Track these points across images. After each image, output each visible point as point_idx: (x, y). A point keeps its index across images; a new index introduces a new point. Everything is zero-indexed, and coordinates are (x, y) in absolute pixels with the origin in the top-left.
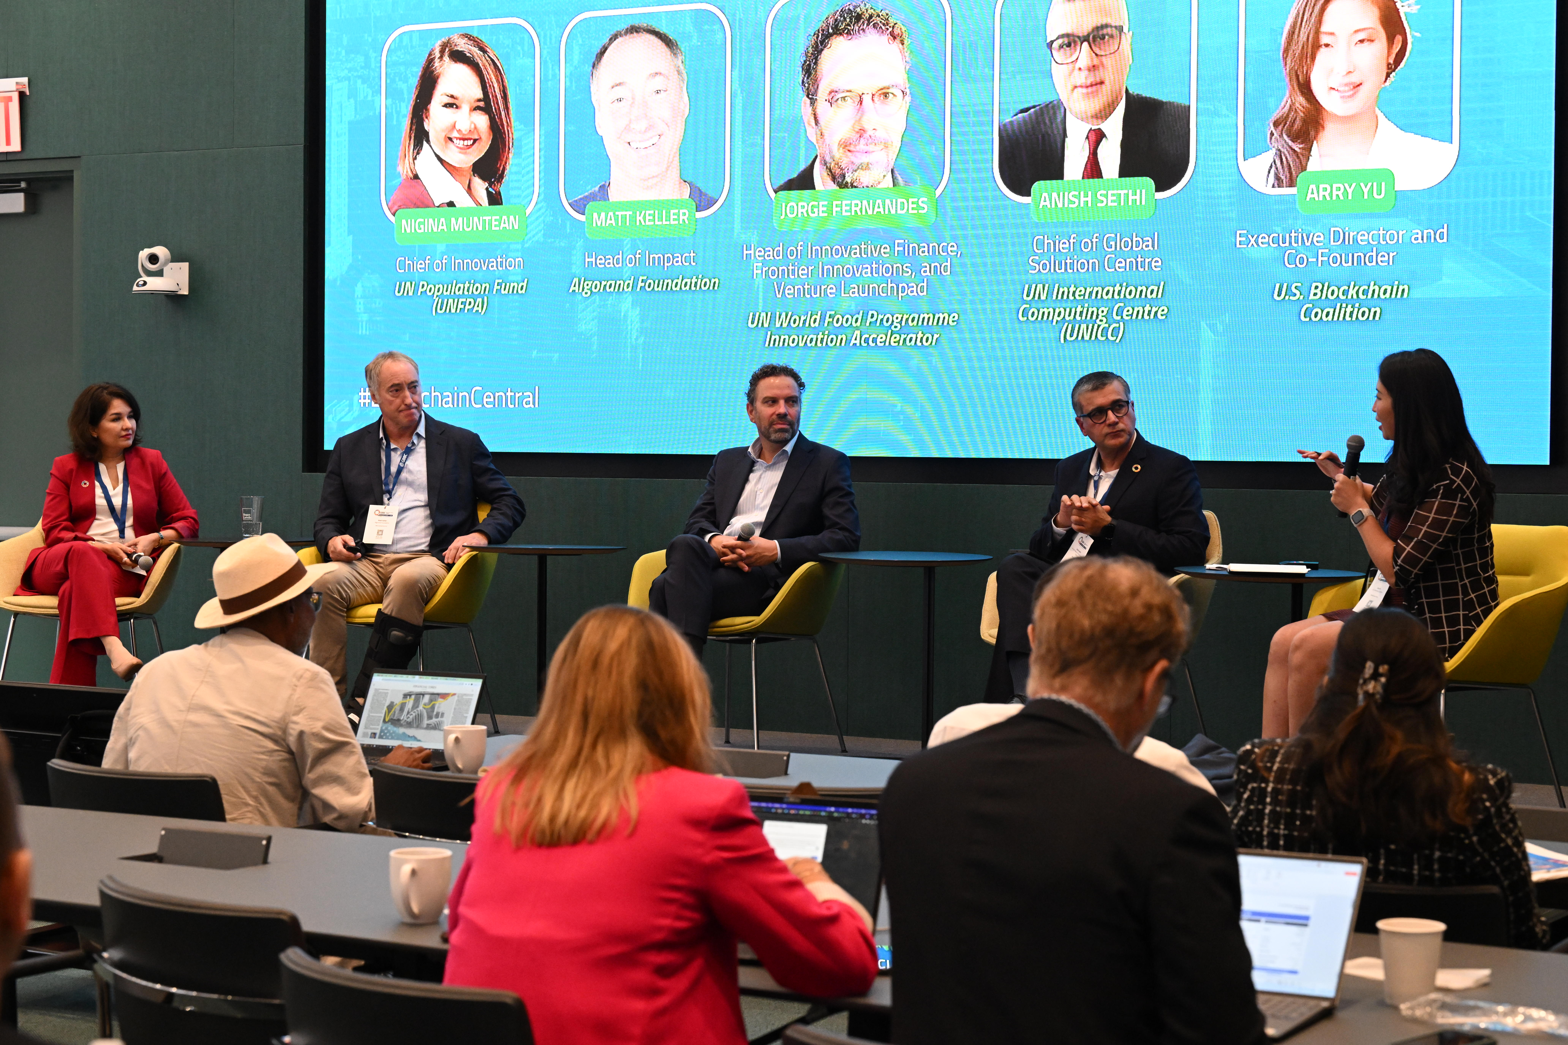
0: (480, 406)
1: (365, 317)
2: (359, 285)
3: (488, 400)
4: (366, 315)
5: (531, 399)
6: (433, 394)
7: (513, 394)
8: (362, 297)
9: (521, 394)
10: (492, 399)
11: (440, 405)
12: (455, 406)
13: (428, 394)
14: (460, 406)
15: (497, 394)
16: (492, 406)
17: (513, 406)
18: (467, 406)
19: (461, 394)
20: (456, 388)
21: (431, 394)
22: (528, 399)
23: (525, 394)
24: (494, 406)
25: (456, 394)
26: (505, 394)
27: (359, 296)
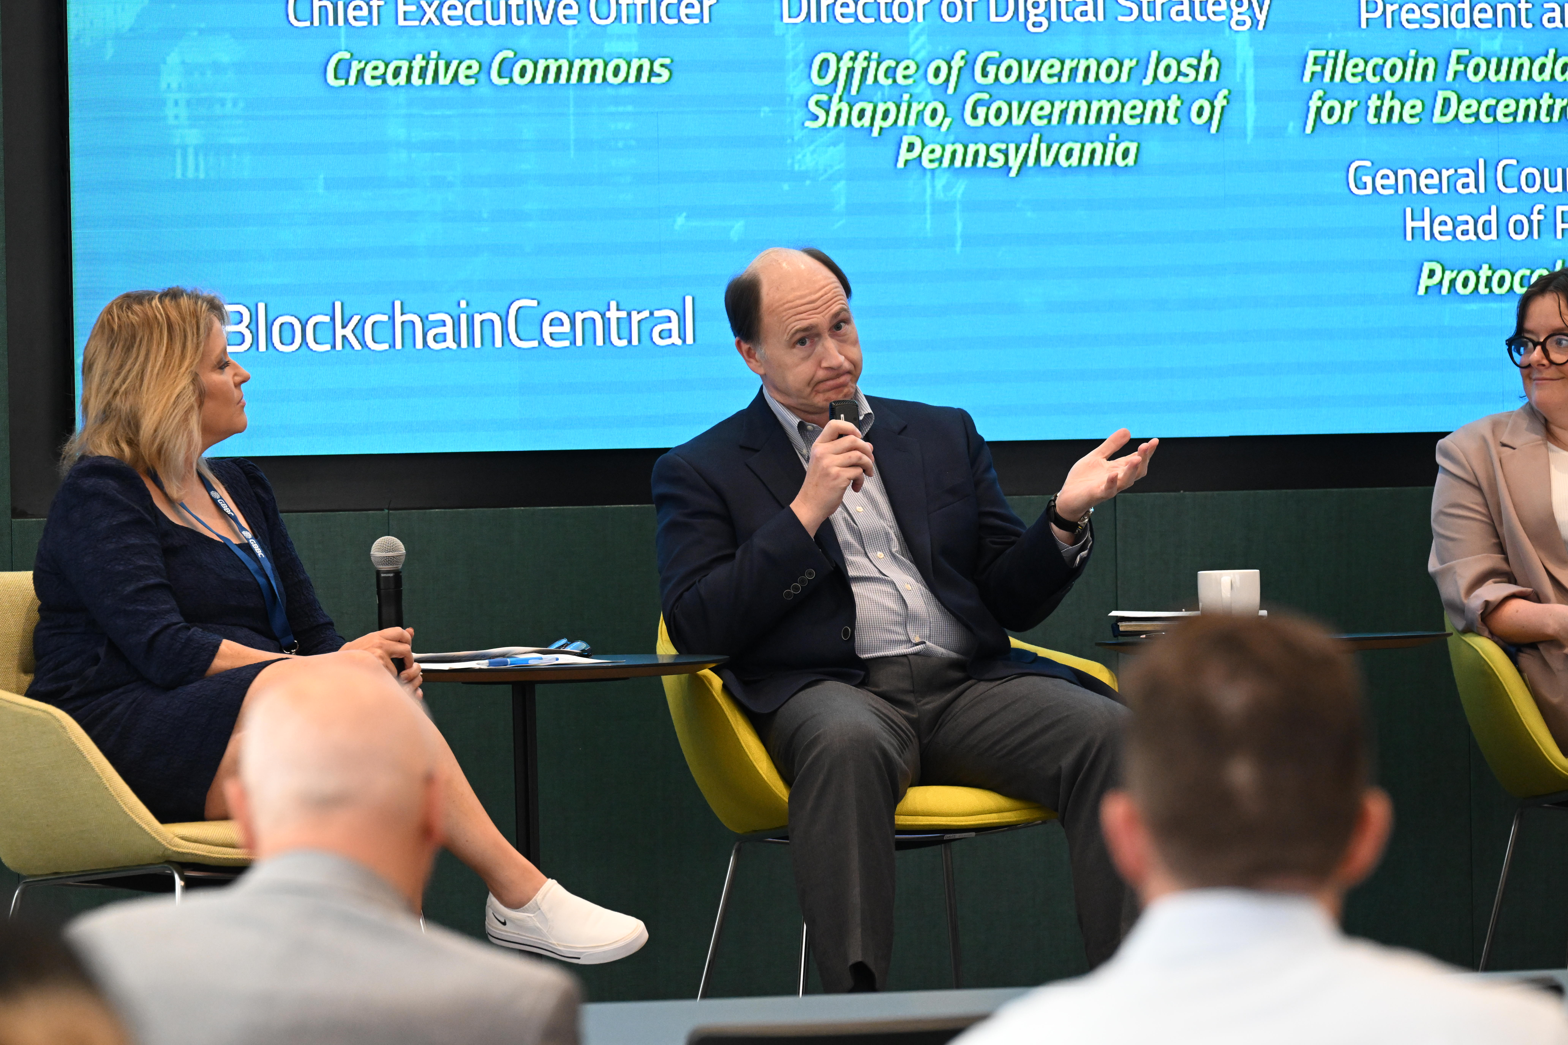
0: (535, 344)
1: (193, 137)
2: (173, 58)
3: (556, 329)
4: (195, 131)
5: (674, 326)
6: (399, 319)
7: (623, 314)
8: (180, 89)
9: (646, 314)
10: (567, 328)
11: (419, 344)
12: (464, 344)
13: (385, 318)
14: (478, 344)
15: (579, 317)
16: (566, 343)
17: (624, 343)
18: (498, 343)
19: (478, 318)
20: (463, 304)
21: (392, 318)
22: (666, 326)
23: (657, 314)
24: (574, 342)
25: (463, 318)
26: (603, 316)
27: (174, 85)
